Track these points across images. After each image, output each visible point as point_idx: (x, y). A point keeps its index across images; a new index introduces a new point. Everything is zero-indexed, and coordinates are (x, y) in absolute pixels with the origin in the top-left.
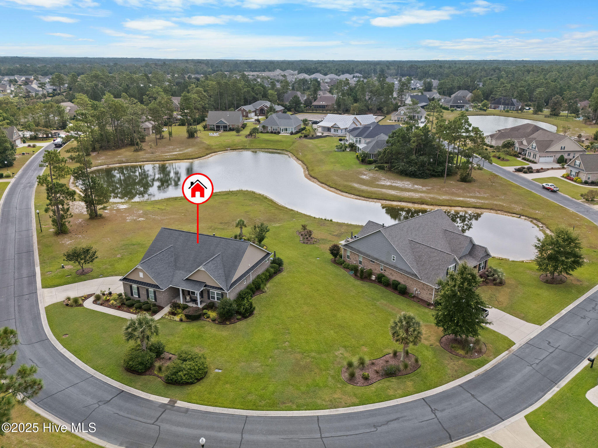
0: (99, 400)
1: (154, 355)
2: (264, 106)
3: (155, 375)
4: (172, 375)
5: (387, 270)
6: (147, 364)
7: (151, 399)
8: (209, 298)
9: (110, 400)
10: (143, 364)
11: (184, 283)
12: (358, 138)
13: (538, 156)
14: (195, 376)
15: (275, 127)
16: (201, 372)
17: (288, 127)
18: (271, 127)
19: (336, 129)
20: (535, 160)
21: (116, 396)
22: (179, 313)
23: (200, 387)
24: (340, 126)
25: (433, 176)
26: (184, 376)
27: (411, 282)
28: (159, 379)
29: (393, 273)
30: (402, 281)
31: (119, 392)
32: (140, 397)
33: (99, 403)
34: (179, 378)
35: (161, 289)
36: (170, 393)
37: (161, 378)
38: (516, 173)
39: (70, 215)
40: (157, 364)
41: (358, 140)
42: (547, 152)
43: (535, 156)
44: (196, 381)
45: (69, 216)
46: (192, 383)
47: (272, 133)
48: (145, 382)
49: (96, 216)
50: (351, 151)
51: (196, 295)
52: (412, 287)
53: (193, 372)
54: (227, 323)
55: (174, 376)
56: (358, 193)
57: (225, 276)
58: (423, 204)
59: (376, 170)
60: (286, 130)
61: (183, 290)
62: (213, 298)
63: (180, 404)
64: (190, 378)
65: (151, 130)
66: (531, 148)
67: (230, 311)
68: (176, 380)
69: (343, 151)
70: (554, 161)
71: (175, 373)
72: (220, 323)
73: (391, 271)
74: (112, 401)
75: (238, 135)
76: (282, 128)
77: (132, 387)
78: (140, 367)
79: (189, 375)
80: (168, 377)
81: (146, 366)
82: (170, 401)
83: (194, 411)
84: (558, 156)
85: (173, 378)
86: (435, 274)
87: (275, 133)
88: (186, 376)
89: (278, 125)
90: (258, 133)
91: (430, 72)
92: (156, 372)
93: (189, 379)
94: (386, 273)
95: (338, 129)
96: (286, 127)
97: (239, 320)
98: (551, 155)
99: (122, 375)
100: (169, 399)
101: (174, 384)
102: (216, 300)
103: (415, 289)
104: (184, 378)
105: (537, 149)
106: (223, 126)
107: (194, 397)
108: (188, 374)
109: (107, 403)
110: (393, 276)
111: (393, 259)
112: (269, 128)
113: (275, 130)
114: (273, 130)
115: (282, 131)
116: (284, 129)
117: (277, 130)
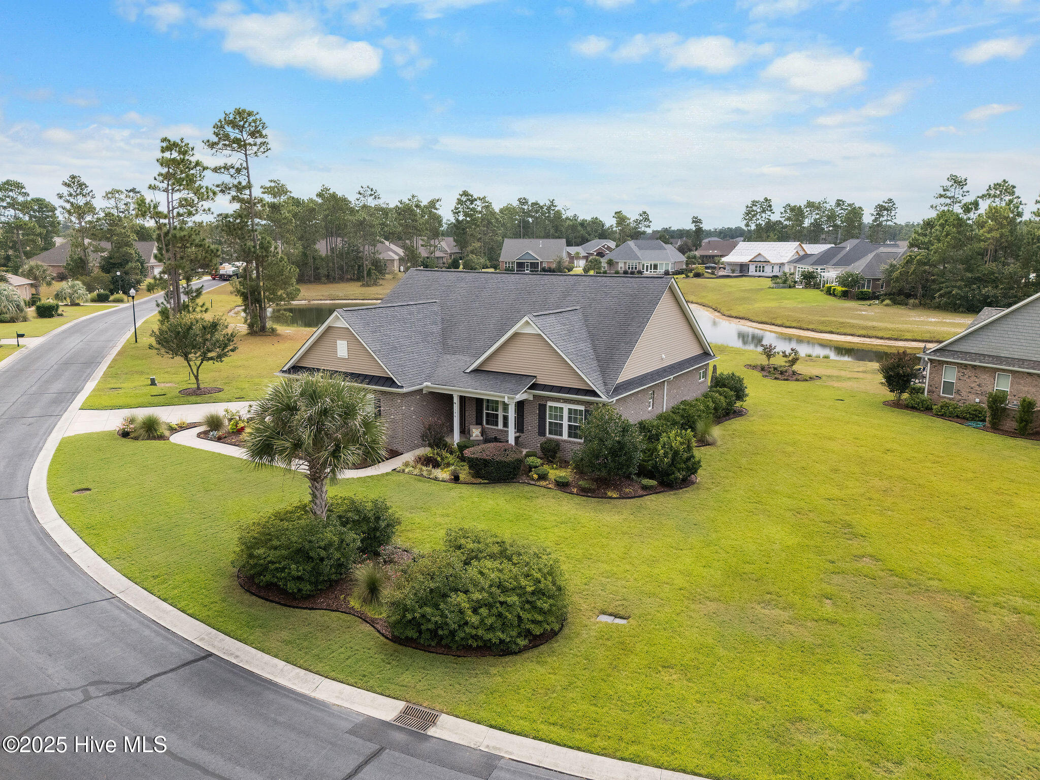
0: (96, 678)
1: (354, 538)
2: (603, 246)
3: (350, 612)
4: (423, 603)
6: (322, 560)
7: (319, 695)
8: (542, 433)
9: (140, 684)
10: (310, 558)
11: (468, 379)
12: (819, 266)
14: (519, 617)
15: (632, 263)
16: (546, 606)
17: (658, 262)
18: (625, 263)
19: (760, 264)
21: (172, 670)
22: (448, 465)
23: (541, 670)
24: (769, 259)
26: (475, 611)
28: (367, 628)
31: (191, 657)
32: (276, 685)
33: (91, 689)
34: (452, 620)
35: (398, 387)
36: (407, 678)
37: (372, 622)
39: (202, 306)
40: (362, 571)
44: (522, 642)
45: (198, 309)
46: (504, 650)
47: (626, 274)
48: (305, 630)
49: (263, 329)
50: (805, 287)
51: (500, 426)
53: (513, 599)
54: (609, 494)
55: (428, 610)
57: (599, 361)
59: (887, 305)
60: (656, 267)
61: (463, 399)
62: (557, 429)
63: (453, 729)
64: (498, 624)
65: (396, 264)
67: (621, 449)
68: (438, 626)
69: (790, 287)
71: (437, 597)
72: (585, 492)
74: (145, 687)
76: (647, 263)
77: (251, 645)
78: (293, 566)
79: (494, 611)
80: (406, 609)
81: (316, 572)
82: (406, 712)
85: (423, 616)
88: (484, 611)
89: (638, 258)
92: (354, 603)
93: (491, 628)
95: (764, 264)
96: (656, 262)
97: (648, 490)
99: (224, 601)
100: (401, 705)
101: (426, 649)
102: (565, 436)
104: (474, 619)
106: (531, 263)
107: (522, 709)
108: (490, 606)
109: (123, 690)
112: (621, 265)
113: (632, 268)
114: (629, 268)
115: (647, 271)
116: (651, 265)
117: (636, 268)
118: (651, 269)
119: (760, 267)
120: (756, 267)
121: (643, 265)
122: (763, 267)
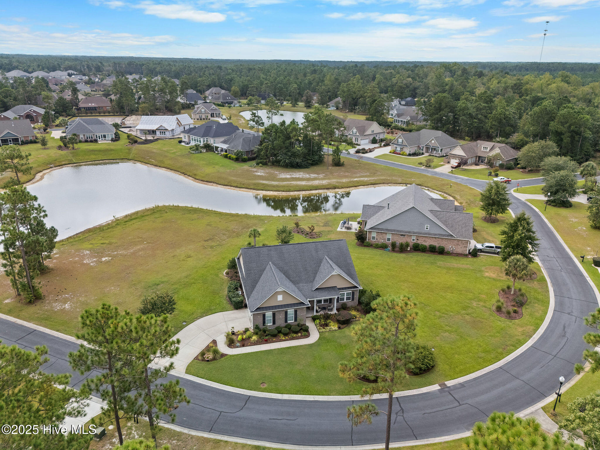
2: (31, 111)
5: (420, 239)
8: (338, 302)
12: (205, 138)
13: (359, 139)
15: (88, 135)
17: (106, 134)
18: (84, 135)
19: (162, 131)
20: (359, 143)
21: (399, 404)
22: (329, 323)
24: (167, 128)
25: (312, 165)
27: (446, 242)
29: (426, 239)
30: (436, 244)
35: (307, 305)
38: (357, 154)
41: (205, 140)
42: (365, 135)
43: (357, 139)
47: (86, 141)
49: (44, 269)
50: (206, 151)
51: (323, 303)
52: (446, 246)
56: (275, 189)
58: (335, 188)
60: (105, 136)
63: (450, 383)
66: (351, 133)
69: (201, 152)
70: (369, 142)
73: (424, 239)
74: (403, 408)
75: (45, 149)
76: (99, 134)
82: (440, 385)
83: (466, 382)
84: (371, 138)
86: (465, 231)
87: (91, 141)
89: (92, 132)
90: (76, 143)
91: (157, 70)
94: (420, 242)
95: (165, 131)
96: (104, 134)
98: (367, 138)
100: (437, 385)
102: (345, 300)
103: (450, 247)
105: (358, 134)
106: (12, 139)
109: (403, 411)
110: (427, 243)
111: (427, 228)
112: (81, 136)
113: (90, 138)
114: (87, 138)
115: (100, 139)
116: (101, 136)
117: (92, 138)
118: (102, 138)
119: (162, 132)
120: (160, 132)
121: (97, 136)
122: (164, 132)
